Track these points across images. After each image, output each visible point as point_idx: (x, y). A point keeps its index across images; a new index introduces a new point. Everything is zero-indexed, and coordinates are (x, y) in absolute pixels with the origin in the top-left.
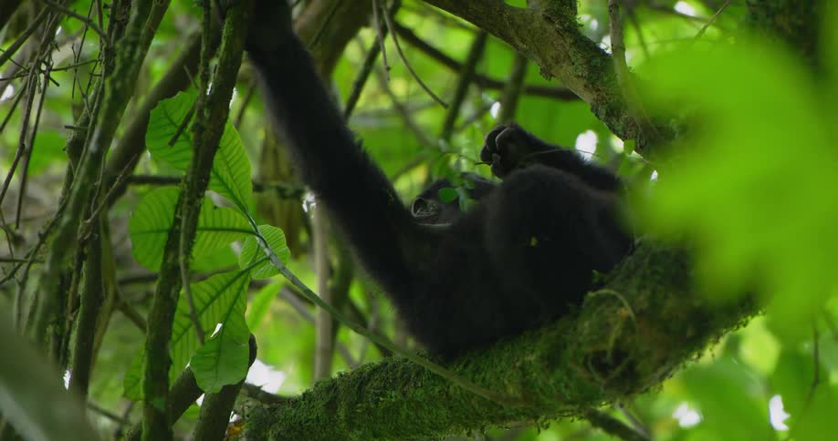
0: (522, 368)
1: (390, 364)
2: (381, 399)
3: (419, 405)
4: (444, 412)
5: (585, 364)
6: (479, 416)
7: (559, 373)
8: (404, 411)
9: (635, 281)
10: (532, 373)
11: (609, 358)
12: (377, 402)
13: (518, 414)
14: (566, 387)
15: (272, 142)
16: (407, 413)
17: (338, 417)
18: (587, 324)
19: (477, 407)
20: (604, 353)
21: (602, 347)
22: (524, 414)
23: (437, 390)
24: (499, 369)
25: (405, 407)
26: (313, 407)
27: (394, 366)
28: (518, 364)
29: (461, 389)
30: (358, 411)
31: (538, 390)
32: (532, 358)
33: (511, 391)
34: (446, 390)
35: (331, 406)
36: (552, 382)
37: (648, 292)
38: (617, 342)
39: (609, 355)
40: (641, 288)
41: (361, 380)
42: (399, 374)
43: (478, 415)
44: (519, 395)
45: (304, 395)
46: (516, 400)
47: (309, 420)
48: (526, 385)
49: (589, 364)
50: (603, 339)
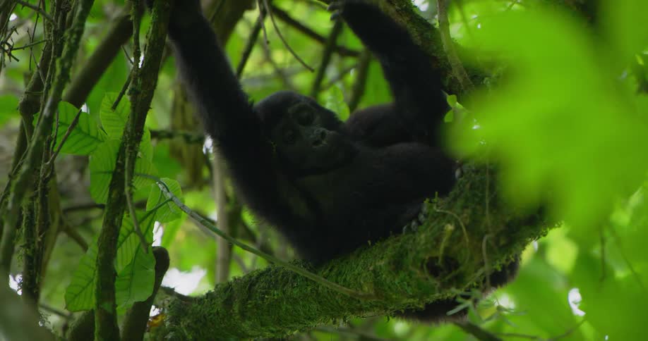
0: (374, 271)
1: (273, 270)
2: (266, 296)
3: (295, 301)
4: (315, 306)
5: (422, 267)
6: (342, 309)
7: (402, 275)
8: (284, 306)
9: (460, 203)
10: (382, 274)
11: (440, 263)
12: (263, 299)
13: (372, 306)
14: (409, 285)
15: (180, 100)
16: (286, 308)
17: (233, 311)
18: (423, 236)
19: (340, 301)
20: (437, 258)
21: (434, 254)
22: (376, 306)
23: (309, 289)
24: (356, 272)
25: (285, 303)
26: (214, 304)
27: (276, 272)
28: (371, 268)
29: (328, 288)
30: (249, 306)
31: (387, 288)
32: (382, 263)
33: (366, 289)
34: (316, 288)
35: (228, 303)
36: (397, 281)
37: (469, 211)
38: (447, 250)
39: (440, 260)
40: (465, 207)
41: (251, 283)
42: (280, 277)
43: (341, 307)
44: (372, 292)
45: (207, 294)
46: (369, 296)
47: (211, 314)
48: (378, 284)
49: (425, 266)
50: (436, 247)
